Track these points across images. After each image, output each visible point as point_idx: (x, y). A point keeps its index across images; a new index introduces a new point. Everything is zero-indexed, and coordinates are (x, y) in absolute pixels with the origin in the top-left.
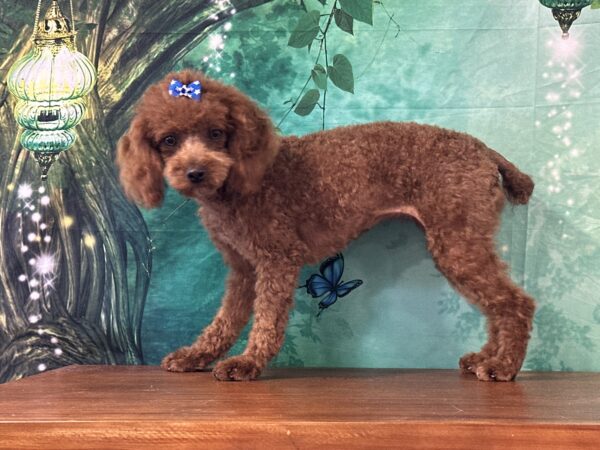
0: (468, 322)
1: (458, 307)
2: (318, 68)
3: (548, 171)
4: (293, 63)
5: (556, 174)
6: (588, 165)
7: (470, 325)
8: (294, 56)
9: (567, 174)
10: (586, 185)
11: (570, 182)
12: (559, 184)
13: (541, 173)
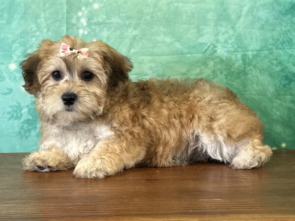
0: (28, 126)
1: (21, 115)
3: (78, 19)
5: (84, 21)
6: (106, 15)
7: (30, 127)
9: (92, 21)
10: (105, 29)
11: (94, 27)
12: (87, 28)
13: (74, 21)
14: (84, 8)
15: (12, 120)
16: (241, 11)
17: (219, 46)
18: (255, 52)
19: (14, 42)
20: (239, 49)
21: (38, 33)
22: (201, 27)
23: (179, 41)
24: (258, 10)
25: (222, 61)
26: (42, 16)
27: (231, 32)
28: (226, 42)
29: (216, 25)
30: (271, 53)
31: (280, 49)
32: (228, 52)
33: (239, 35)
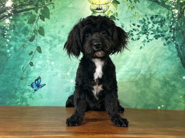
2: (35, 30)
4: (29, 28)
8: (29, 26)
15: (67, 92)
16: (151, 58)
17: (142, 70)
18: (154, 72)
19: (69, 65)
20: (149, 71)
22: (136, 63)
23: (127, 67)
24: (156, 58)
25: (142, 75)
27: (147, 65)
28: (144, 68)
29: (141, 63)
30: (160, 73)
31: (164, 72)
32: (145, 72)
33: (150, 66)
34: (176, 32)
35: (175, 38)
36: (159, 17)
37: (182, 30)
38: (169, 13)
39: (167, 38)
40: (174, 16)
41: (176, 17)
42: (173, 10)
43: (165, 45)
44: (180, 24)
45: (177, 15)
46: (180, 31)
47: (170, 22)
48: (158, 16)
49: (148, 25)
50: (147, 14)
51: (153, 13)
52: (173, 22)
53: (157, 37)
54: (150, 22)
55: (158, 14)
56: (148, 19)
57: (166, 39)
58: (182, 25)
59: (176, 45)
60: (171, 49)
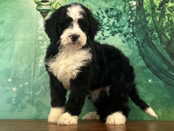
0: (14, 106)
5: (41, 61)
12: (43, 64)
13: (37, 61)
14: (42, 56)
19: (11, 69)
21: (21, 66)
26: (24, 58)
34: (135, 26)
35: (135, 33)
36: (115, 11)
37: (142, 24)
38: (125, 5)
39: (125, 34)
40: (132, 9)
41: (134, 9)
42: (130, 2)
43: (124, 42)
44: (139, 18)
45: (135, 7)
46: (140, 25)
47: (128, 15)
48: (114, 9)
49: (103, 20)
50: (101, 7)
51: (107, 6)
52: (132, 15)
53: (113, 34)
54: (104, 16)
55: (113, 7)
56: (102, 13)
57: (125, 36)
58: (142, 18)
59: (136, 42)
60: (132, 46)
